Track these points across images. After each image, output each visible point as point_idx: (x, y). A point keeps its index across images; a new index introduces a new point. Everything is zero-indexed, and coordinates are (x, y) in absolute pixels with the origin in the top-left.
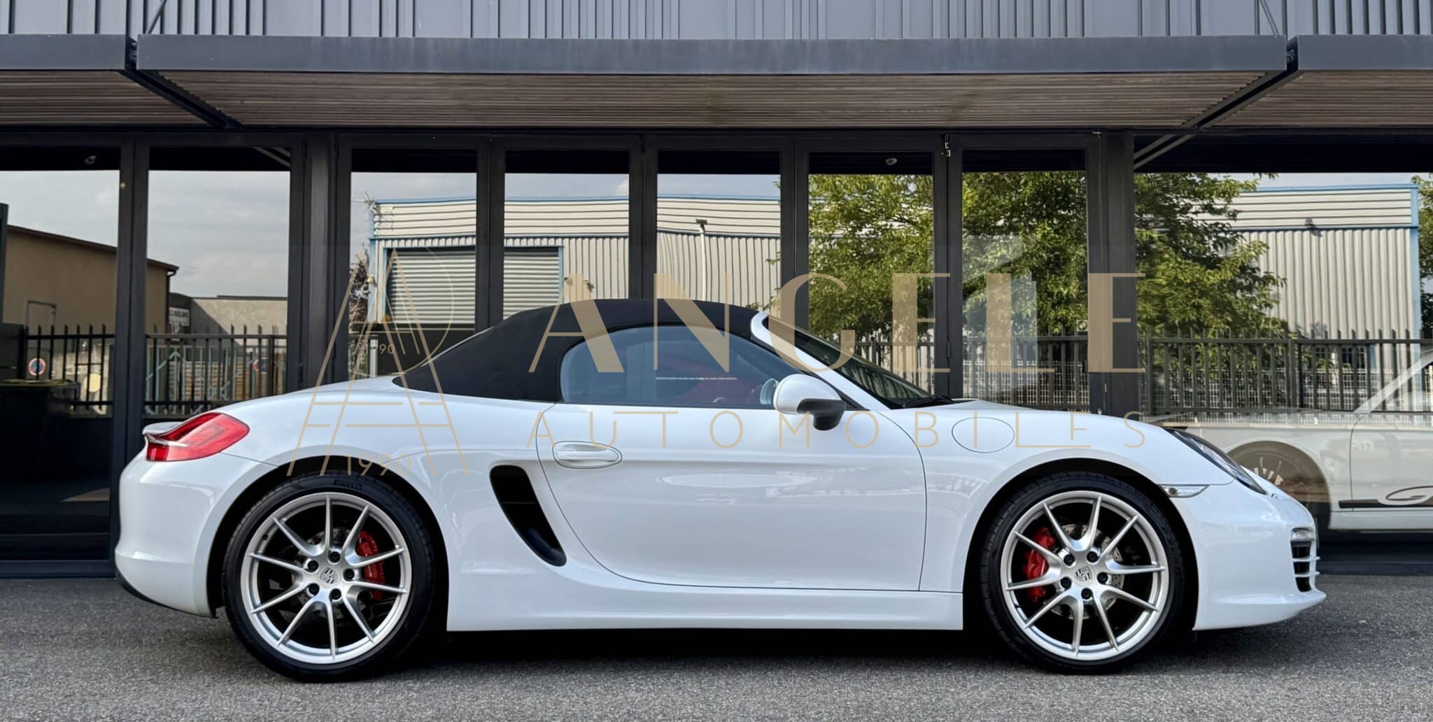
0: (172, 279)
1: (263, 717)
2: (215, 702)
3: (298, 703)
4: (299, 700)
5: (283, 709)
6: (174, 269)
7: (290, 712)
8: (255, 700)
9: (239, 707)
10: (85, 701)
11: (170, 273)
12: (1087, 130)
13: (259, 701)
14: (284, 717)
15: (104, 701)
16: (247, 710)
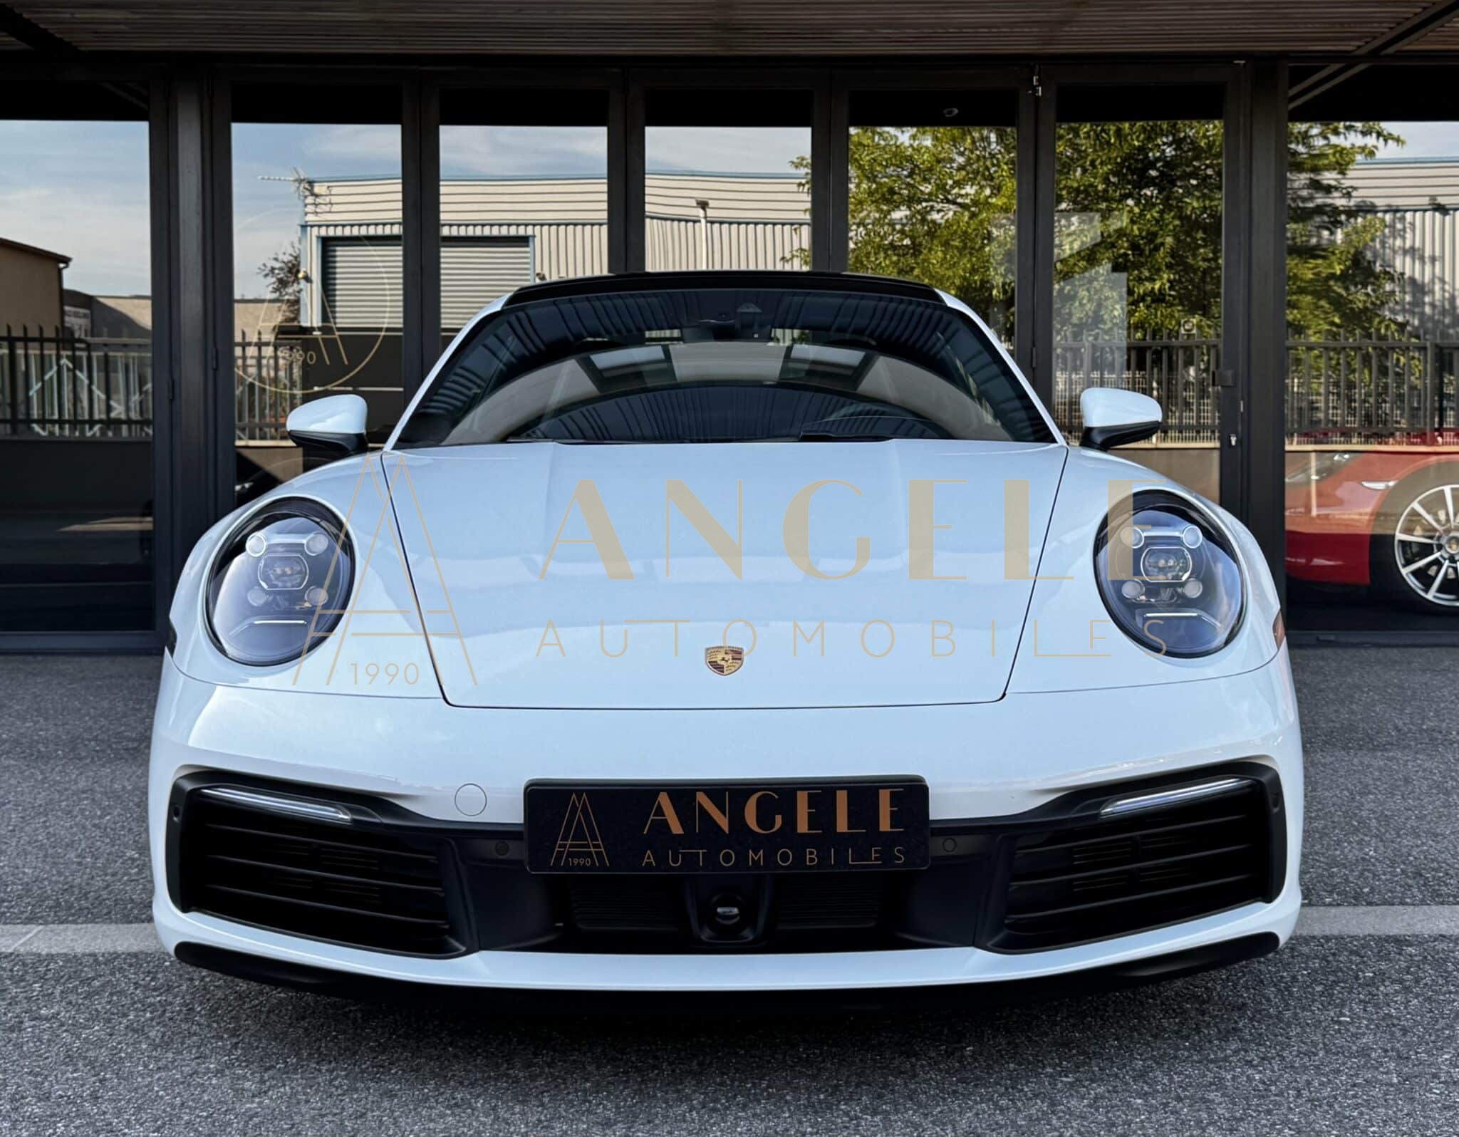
0: (65, 273)
1: (80, 884)
2: (14, 859)
3: (133, 860)
4: (136, 856)
5: (109, 871)
6: (66, 260)
7: (119, 877)
8: (72, 855)
9: (47, 868)
11: (62, 265)
12: (1228, 57)
13: (78, 856)
14: (108, 886)
16: (60, 874)
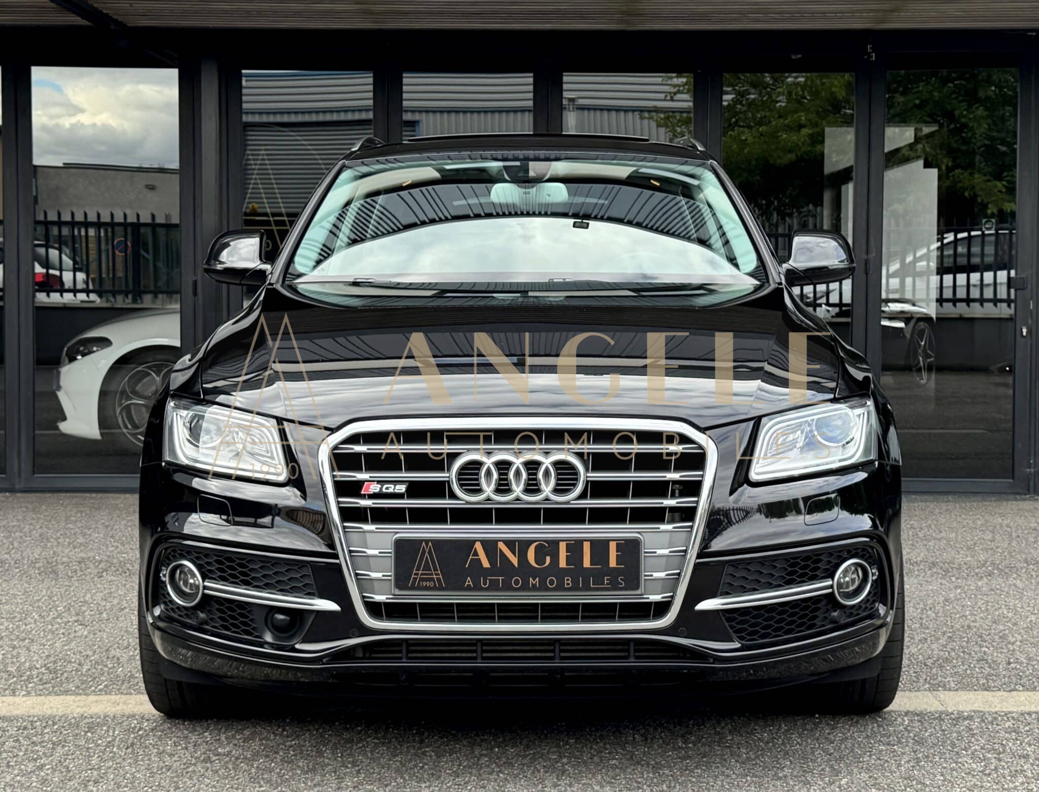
10: (14, 647)
12: (1022, 31)
15: (34, 648)
